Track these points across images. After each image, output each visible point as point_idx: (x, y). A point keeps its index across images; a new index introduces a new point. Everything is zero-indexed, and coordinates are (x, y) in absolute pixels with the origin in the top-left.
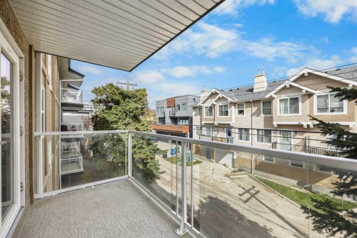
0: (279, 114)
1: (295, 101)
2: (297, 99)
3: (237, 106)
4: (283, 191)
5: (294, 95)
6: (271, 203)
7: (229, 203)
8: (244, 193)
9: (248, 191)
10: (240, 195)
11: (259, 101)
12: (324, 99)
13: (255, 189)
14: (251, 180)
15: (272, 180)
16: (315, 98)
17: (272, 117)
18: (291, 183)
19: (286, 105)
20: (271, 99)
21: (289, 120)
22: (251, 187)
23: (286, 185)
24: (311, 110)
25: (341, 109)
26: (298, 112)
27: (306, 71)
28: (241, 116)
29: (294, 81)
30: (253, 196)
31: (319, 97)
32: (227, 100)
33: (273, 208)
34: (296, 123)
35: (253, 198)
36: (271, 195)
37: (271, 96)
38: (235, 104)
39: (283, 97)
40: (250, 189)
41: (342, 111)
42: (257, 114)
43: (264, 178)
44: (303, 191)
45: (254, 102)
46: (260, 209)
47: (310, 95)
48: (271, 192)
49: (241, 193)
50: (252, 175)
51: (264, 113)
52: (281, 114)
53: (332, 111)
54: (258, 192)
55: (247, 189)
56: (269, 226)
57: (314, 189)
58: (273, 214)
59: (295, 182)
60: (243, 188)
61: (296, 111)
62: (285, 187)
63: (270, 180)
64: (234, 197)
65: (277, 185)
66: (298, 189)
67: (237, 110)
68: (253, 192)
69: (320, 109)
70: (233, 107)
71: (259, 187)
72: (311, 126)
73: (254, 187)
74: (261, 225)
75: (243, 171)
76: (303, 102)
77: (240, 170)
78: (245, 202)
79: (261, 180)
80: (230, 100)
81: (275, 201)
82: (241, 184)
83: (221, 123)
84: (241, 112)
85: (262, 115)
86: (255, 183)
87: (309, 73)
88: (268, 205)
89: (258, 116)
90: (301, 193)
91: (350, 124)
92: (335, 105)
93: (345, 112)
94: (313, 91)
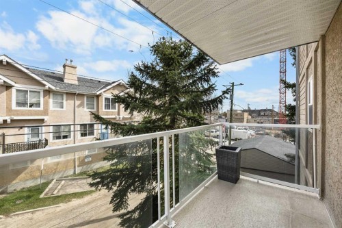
12: (23, 94)
16: (14, 91)
24: (9, 104)
25: (38, 105)
27: (4, 59)
31: (18, 91)
41: (39, 107)
47: (8, 87)
53: (31, 106)
57: (11, 189)
69: (18, 104)
72: (9, 121)
87: (7, 62)
91: (46, 118)
92: (34, 101)
93: (42, 108)
94: (12, 83)
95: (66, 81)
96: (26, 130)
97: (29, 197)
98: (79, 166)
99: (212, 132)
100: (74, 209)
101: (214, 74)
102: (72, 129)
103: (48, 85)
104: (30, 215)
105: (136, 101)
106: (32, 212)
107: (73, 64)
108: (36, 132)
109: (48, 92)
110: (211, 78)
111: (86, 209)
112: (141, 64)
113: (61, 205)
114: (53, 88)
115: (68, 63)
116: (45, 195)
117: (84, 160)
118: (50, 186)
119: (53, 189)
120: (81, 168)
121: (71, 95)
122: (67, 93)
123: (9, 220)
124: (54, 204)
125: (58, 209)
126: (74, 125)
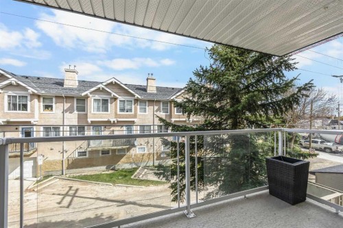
0: (92, 112)
1: (105, 102)
2: (107, 100)
3: (42, 99)
4: (97, 178)
5: (105, 97)
6: (92, 194)
7: (47, 220)
8: (63, 198)
9: (67, 195)
10: (59, 203)
11: (73, 98)
12: (123, 103)
13: (73, 189)
14: (65, 182)
15: (86, 174)
16: (118, 101)
17: (87, 114)
18: (101, 170)
19: (98, 104)
20: (87, 97)
21: (101, 118)
22: (68, 189)
23: (97, 173)
24: (116, 111)
25: (131, 110)
26: (107, 111)
27: (114, 80)
28: (47, 112)
29: (105, 86)
30: (74, 196)
31: (120, 101)
32: (27, 90)
33: (96, 197)
34: (106, 120)
35: (75, 198)
36: (89, 187)
37: (87, 95)
38: (39, 96)
39: (97, 97)
40: (68, 192)
42: (70, 110)
43: (78, 175)
44: (111, 172)
45: (66, 97)
46: (85, 204)
47: (115, 99)
48: (87, 184)
49: (59, 201)
50: (64, 177)
51: (78, 110)
52: (94, 113)
53: (127, 111)
54: (77, 190)
55: (64, 193)
56: (99, 212)
57: (117, 168)
58: (98, 201)
59: (104, 168)
60: (59, 194)
61: (106, 110)
62: (98, 175)
63: (83, 174)
64: (51, 210)
65: (91, 176)
66: (107, 172)
67: (42, 104)
68: (71, 192)
69: (121, 110)
70: (36, 100)
71: (76, 185)
72: (116, 121)
73: (71, 187)
74: (93, 216)
75: (52, 176)
76: (111, 103)
77: (46, 177)
78: (68, 207)
79: (75, 177)
80: (31, 90)
81: (94, 190)
82: (54, 191)
83: (12, 120)
84: (48, 107)
85: (76, 112)
86: (70, 183)
88: (90, 196)
89: (71, 113)
90: (110, 174)
91: (135, 120)
92: (129, 107)
93: (133, 113)
94: (117, 96)
95: (148, 91)
96: (125, 128)
97: (125, 176)
98: (157, 160)
99: (316, 142)
100: (151, 193)
101: (288, 67)
102: (152, 129)
103: (137, 96)
104: (125, 189)
105: (195, 105)
106: (127, 187)
107: (153, 77)
108: (129, 130)
109: (137, 100)
110: (284, 72)
111: (159, 195)
112: (199, 69)
113: (143, 187)
114: (140, 97)
115: (150, 77)
116: (135, 176)
117: (160, 155)
118: (138, 171)
119: (139, 174)
120: (158, 161)
121: (151, 102)
122: (149, 101)
123: (115, 188)
124: (139, 185)
125: (141, 190)
126: (154, 125)
